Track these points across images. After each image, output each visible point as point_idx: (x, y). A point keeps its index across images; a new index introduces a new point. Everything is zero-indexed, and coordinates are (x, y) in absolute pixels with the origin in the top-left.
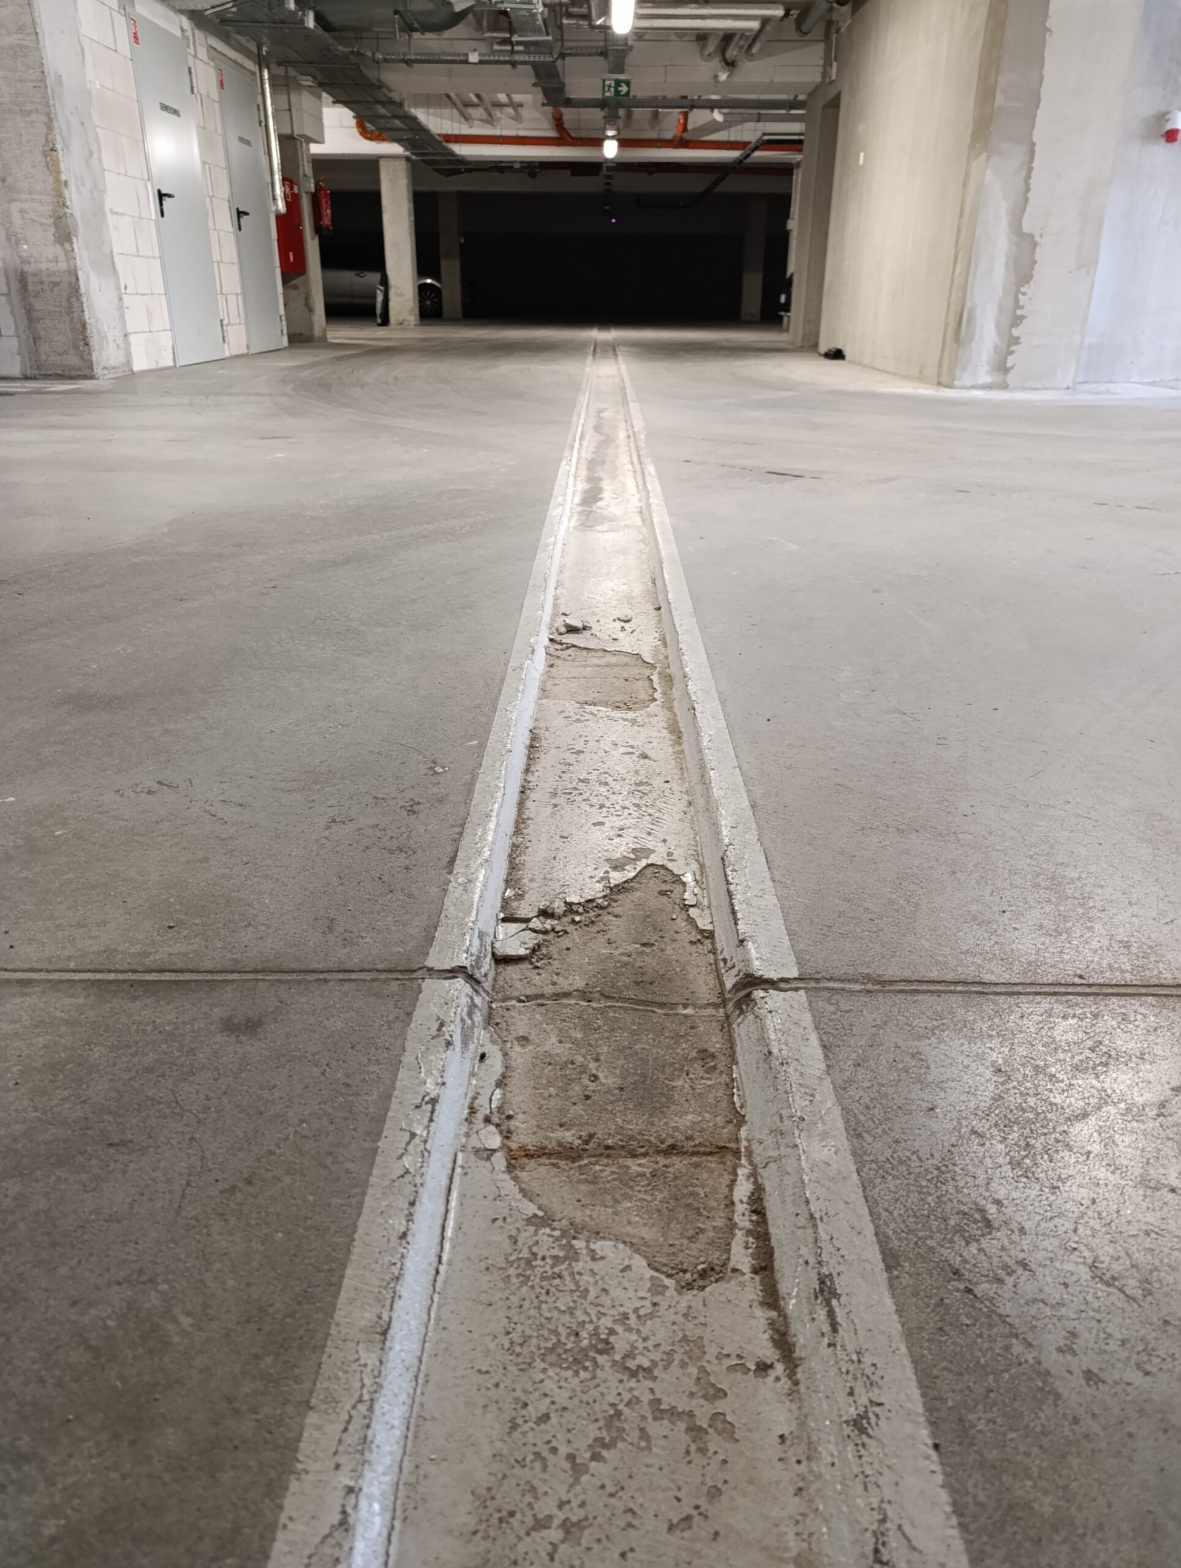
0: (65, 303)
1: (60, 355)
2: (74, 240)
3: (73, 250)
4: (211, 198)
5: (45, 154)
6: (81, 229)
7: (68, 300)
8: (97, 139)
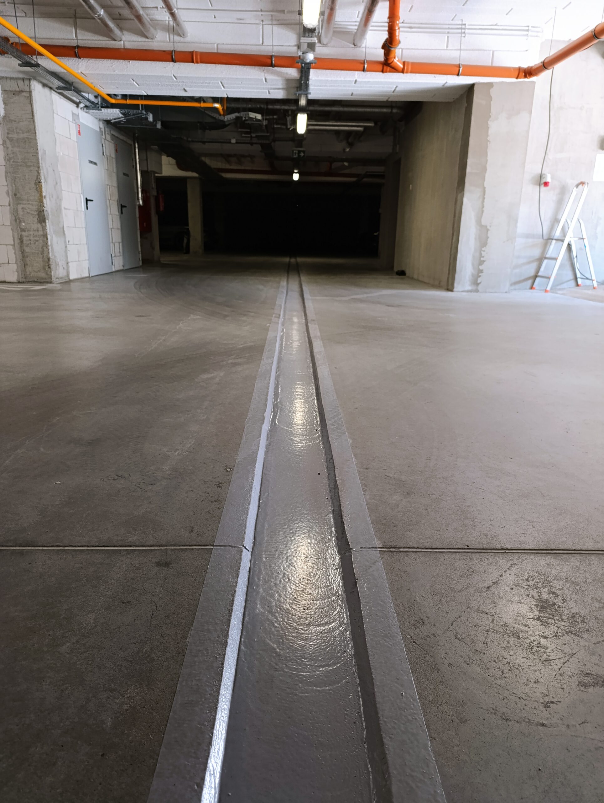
0: (41, 249)
1: (37, 272)
2: (47, 221)
3: (46, 226)
4: (109, 200)
5: (36, 184)
6: (50, 216)
7: (42, 248)
8: (60, 177)
